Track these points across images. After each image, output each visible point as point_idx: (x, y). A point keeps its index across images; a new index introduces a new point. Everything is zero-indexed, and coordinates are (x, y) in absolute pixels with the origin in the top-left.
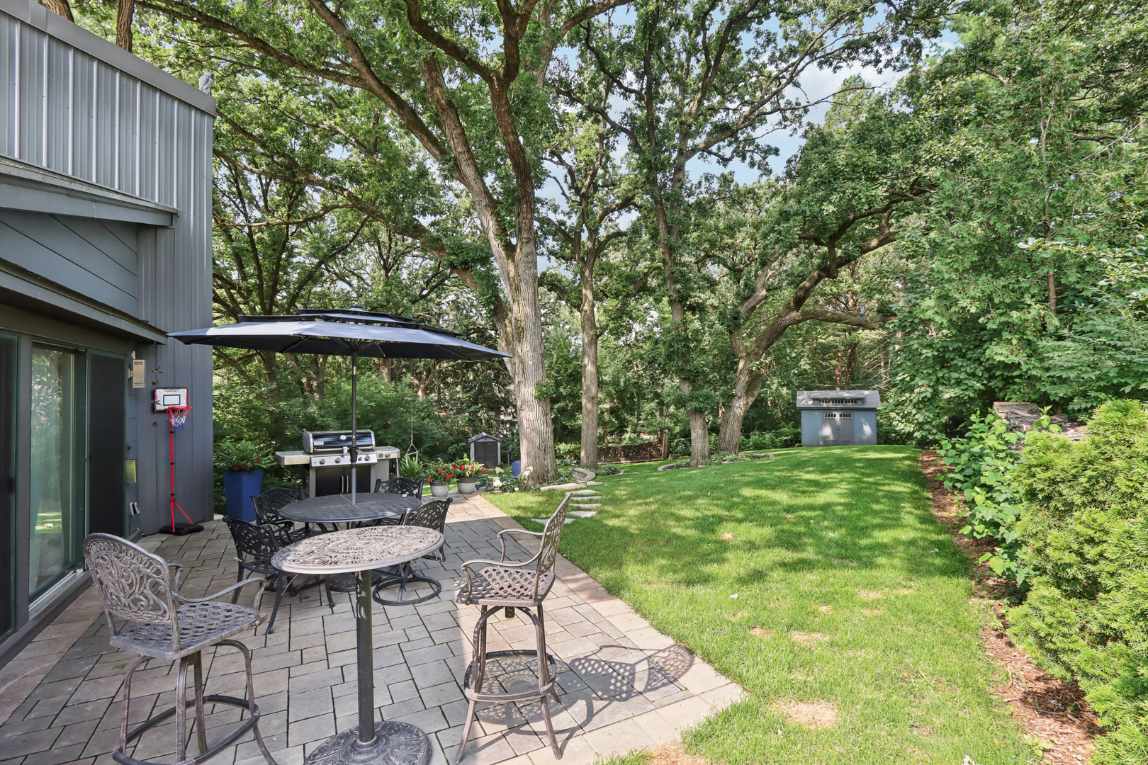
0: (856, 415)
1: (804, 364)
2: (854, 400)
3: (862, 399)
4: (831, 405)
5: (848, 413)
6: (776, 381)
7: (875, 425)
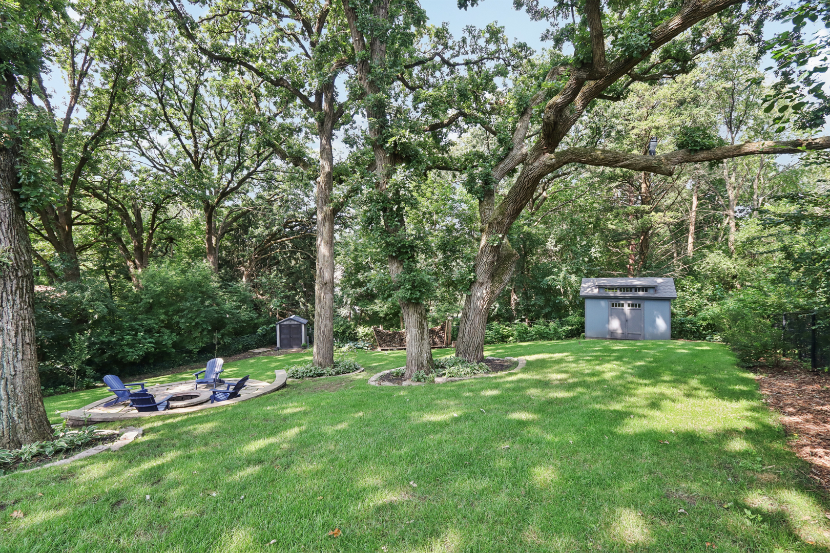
0: (647, 305)
1: (595, 252)
2: (645, 288)
3: (654, 288)
4: (619, 293)
5: (637, 302)
6: (564, 269)
7: (668, 315)
